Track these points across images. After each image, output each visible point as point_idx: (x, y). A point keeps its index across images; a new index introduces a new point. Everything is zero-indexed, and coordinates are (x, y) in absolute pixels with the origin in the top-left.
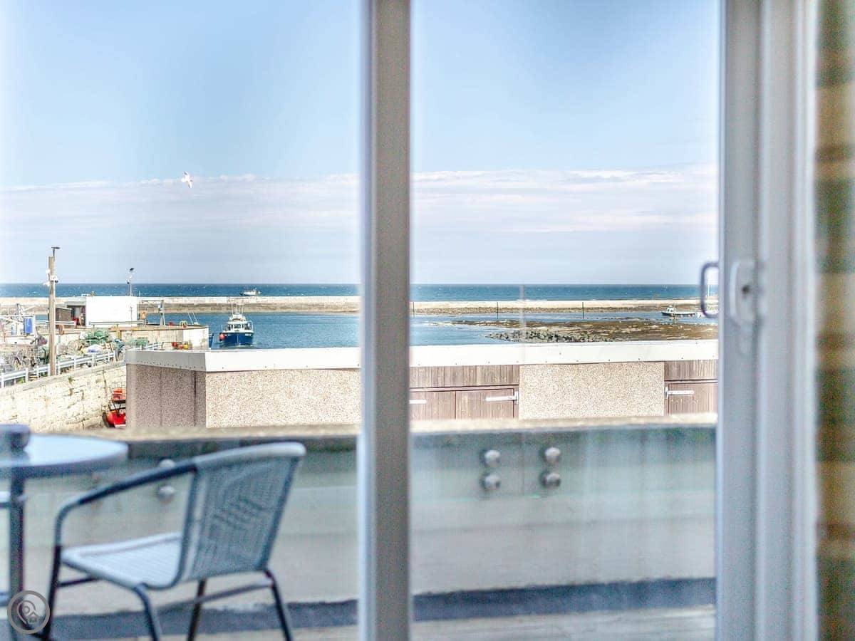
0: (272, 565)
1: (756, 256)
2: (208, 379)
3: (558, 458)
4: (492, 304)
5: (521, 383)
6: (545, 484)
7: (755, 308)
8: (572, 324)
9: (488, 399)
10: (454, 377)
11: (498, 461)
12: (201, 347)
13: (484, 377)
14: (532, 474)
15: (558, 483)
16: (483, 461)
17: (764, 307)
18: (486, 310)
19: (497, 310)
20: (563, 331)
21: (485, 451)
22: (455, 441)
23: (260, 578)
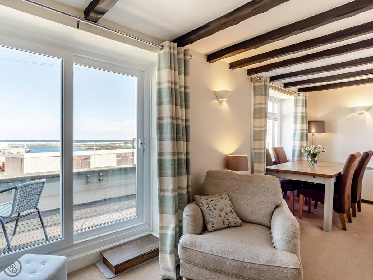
0: (38, 207)
1: (143, 137)
2: (25, 160)
3: (102, 175)
4: (85, 143)
5: (91, 158)
6: (100, 180)
7: (143, 147)
8: (99, 147)
9: (85, 161)
10: (78, 157)
11: (90, 176)
12: (24, 153)
13: (84, 157)
14: (97, 179)
15: (102, 180)
16: (87, 176)
17: (145, 147)
18: (83, 144)
19: (85, 144)
20: (98, 148)
21: (87, 175)
22: (81, 173)
23: (35, 210)
